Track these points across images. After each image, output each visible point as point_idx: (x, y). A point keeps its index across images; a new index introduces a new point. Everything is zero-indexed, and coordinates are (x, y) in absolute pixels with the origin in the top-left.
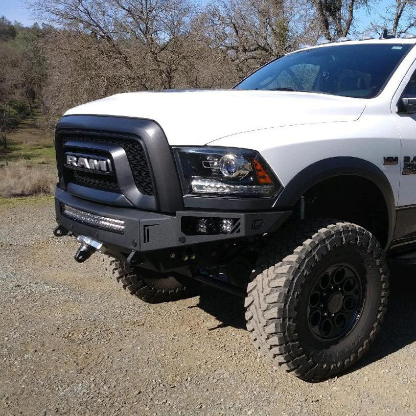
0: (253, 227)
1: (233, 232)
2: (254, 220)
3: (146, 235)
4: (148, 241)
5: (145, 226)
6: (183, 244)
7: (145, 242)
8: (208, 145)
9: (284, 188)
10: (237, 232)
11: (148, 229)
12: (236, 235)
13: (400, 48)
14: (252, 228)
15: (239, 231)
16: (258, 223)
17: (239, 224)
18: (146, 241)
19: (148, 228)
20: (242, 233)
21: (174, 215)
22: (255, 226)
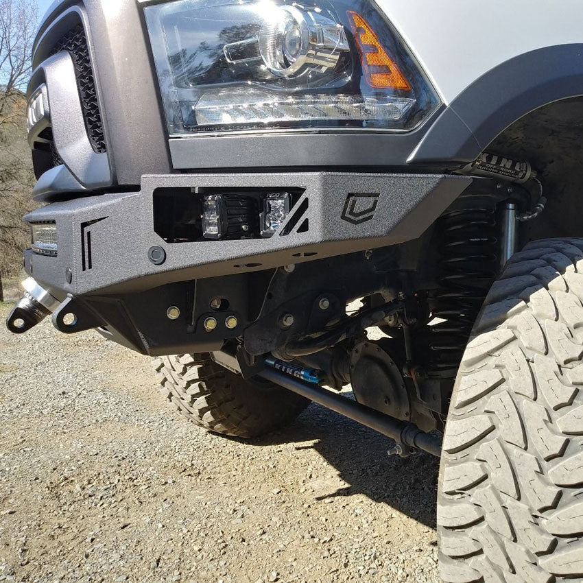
0: (347, 215)
1: (288, 230)
2: (350, 195)
3: (86, 251)
4: (90, 267)
5: (84, 225)
7: (84, 269)
9: (444, 106)
10: (298, 231)
11: (89, 234)
14: (343, 217)
15: (304, 227)
16: (362, 204)
17: (305, 205)
20: (315, 234)
21: (137, 188)
22: (351, 213)
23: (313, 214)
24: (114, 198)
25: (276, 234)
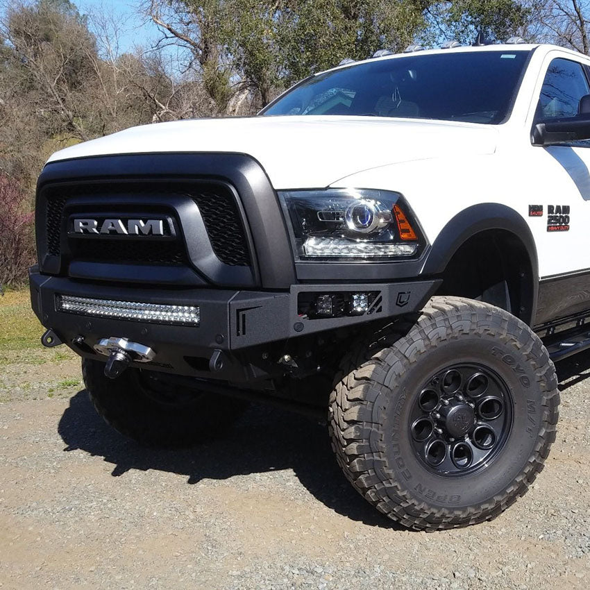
1: (371, 311)
2: (399, 294)
3: (241, 325)
4: (244, 333)
6: (300, 334)
7: (238, 335)
8: (330, 186)
9: (431, 246)
10: (377, 312)
11: (244, 316)
12: (376, 316)
13: (513, 56)
14: (397, 304)
15: (380, 310)
16: (404, 297)
17: (380, 299)
18: (241, 332)
19: (244, 312)
20: (385, 313)
21: (287, 291)
22: (400, 302)
23: (385, 304)
24: (268, 295)
25: (365, 314)
